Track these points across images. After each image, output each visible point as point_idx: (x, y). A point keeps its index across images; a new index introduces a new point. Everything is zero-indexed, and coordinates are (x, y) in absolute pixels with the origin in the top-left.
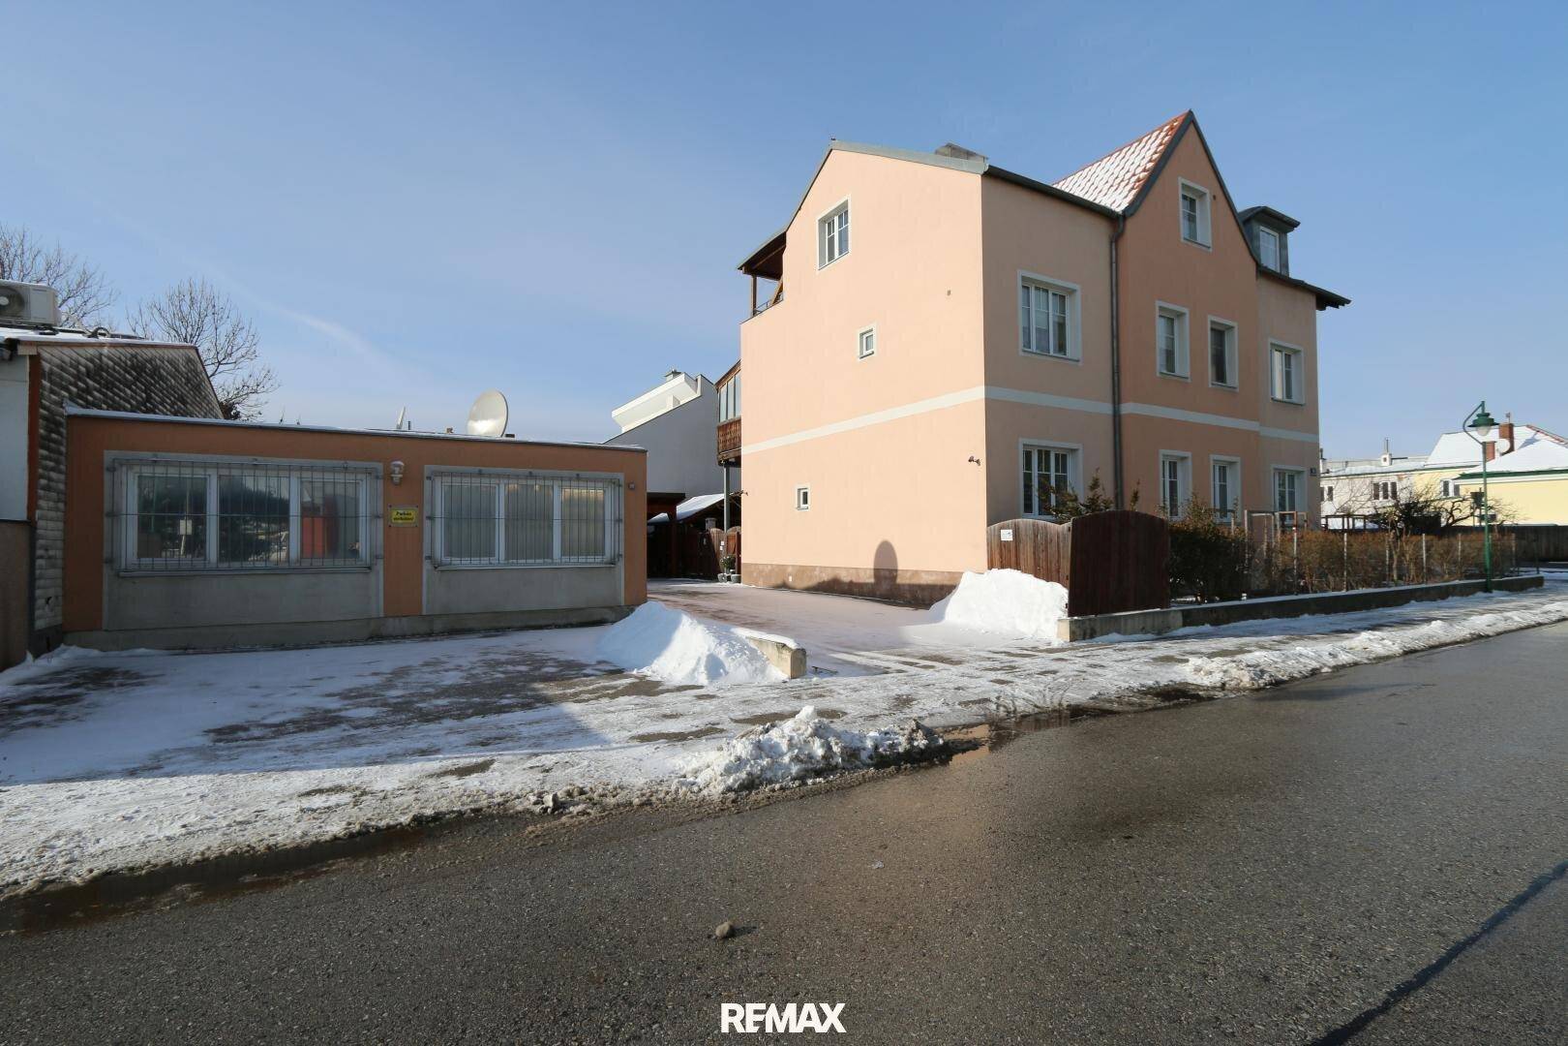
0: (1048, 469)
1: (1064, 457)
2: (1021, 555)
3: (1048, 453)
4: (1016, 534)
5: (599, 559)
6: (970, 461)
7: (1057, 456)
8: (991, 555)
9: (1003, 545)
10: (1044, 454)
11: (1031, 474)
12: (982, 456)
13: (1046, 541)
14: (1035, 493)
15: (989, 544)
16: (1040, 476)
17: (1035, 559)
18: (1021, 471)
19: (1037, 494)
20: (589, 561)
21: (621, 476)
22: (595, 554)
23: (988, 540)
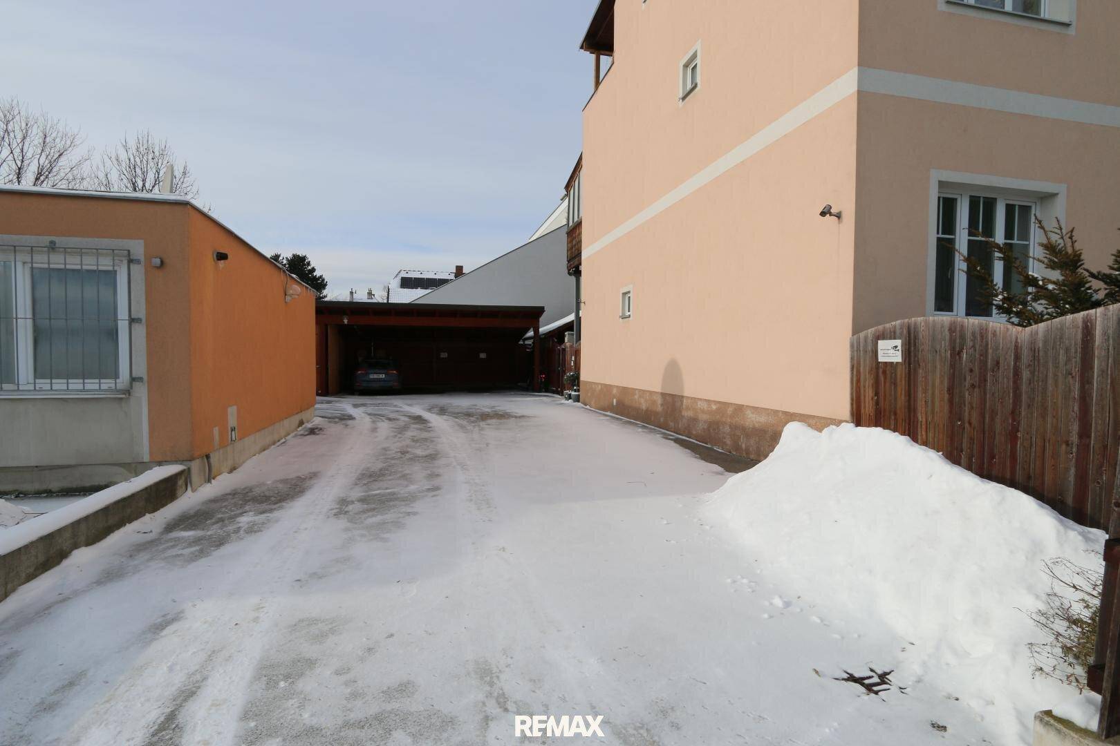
0: (989, 230)
1: (1025, 210)
2: (920, 395)
3: (990, 204)
4: (910, 350)
5: (107, 384)
6: (823, 214)
7: (1010, 209)
8: (858, 387)
9: (883, 371)
10: (982, 208)
11: (952, 242)
12: (846, 203)
13: (983, 364)
14: (960, 266)
15: (855, 368)
16: (971, 244)
17: (951, 401)
18: (932, 235)
19: (964, 266)
20: (88, 387)
21: (137, 248)
22: (101, 375)
23: (852, 359)
